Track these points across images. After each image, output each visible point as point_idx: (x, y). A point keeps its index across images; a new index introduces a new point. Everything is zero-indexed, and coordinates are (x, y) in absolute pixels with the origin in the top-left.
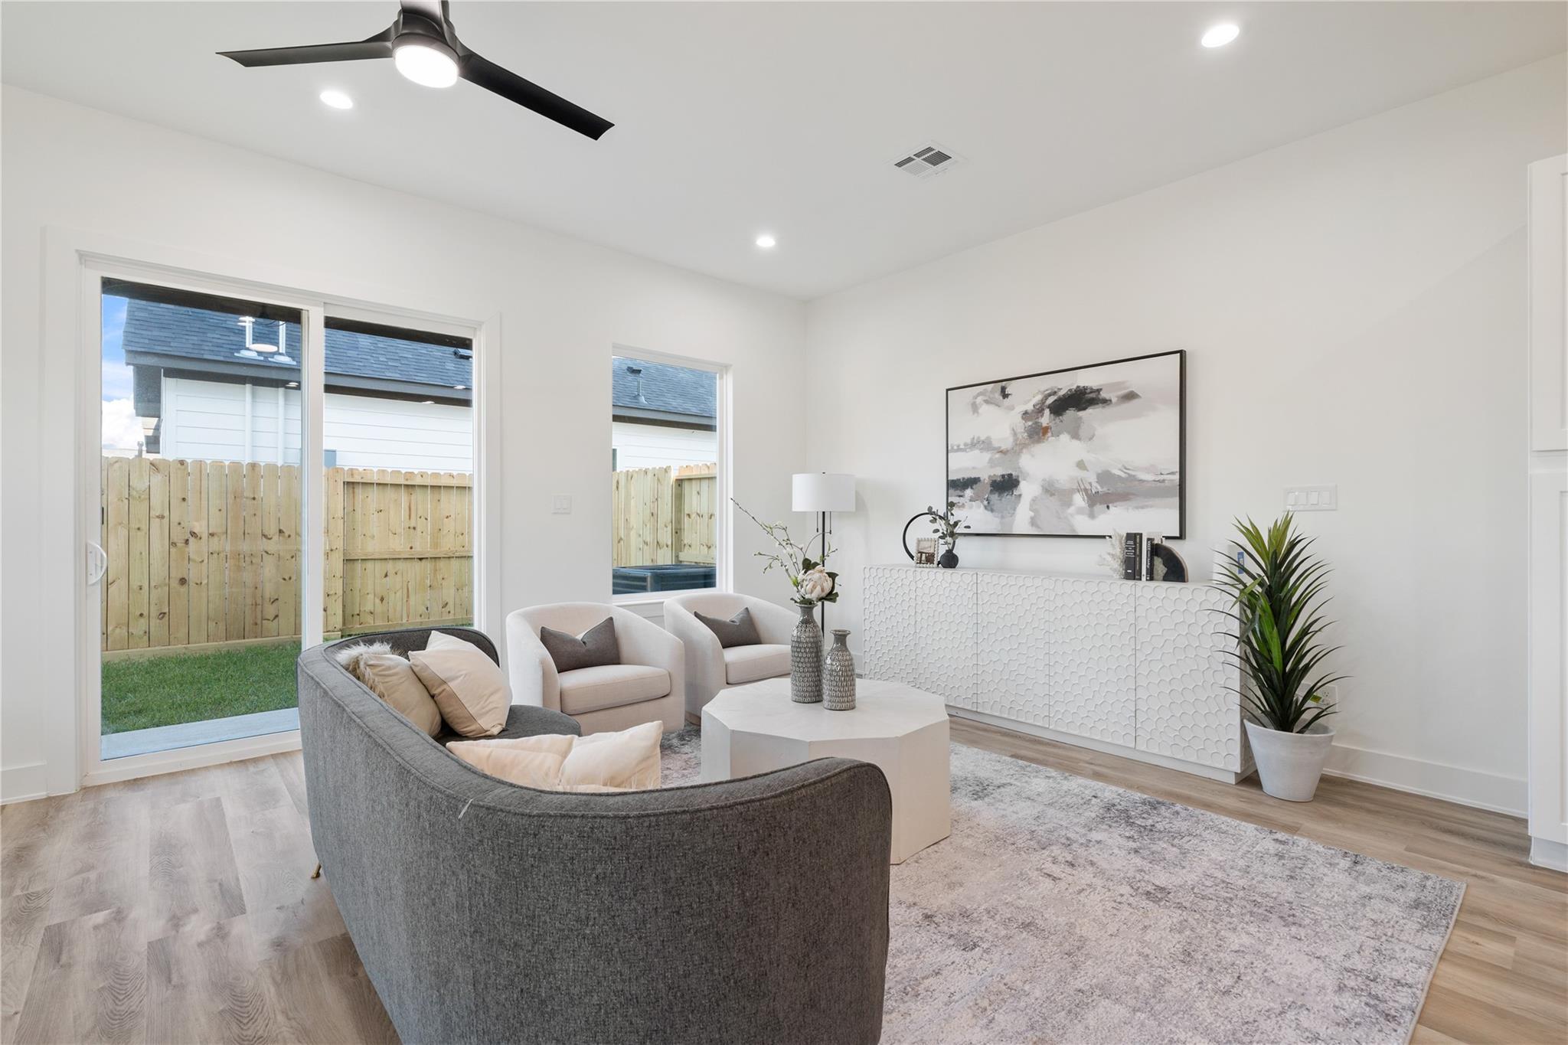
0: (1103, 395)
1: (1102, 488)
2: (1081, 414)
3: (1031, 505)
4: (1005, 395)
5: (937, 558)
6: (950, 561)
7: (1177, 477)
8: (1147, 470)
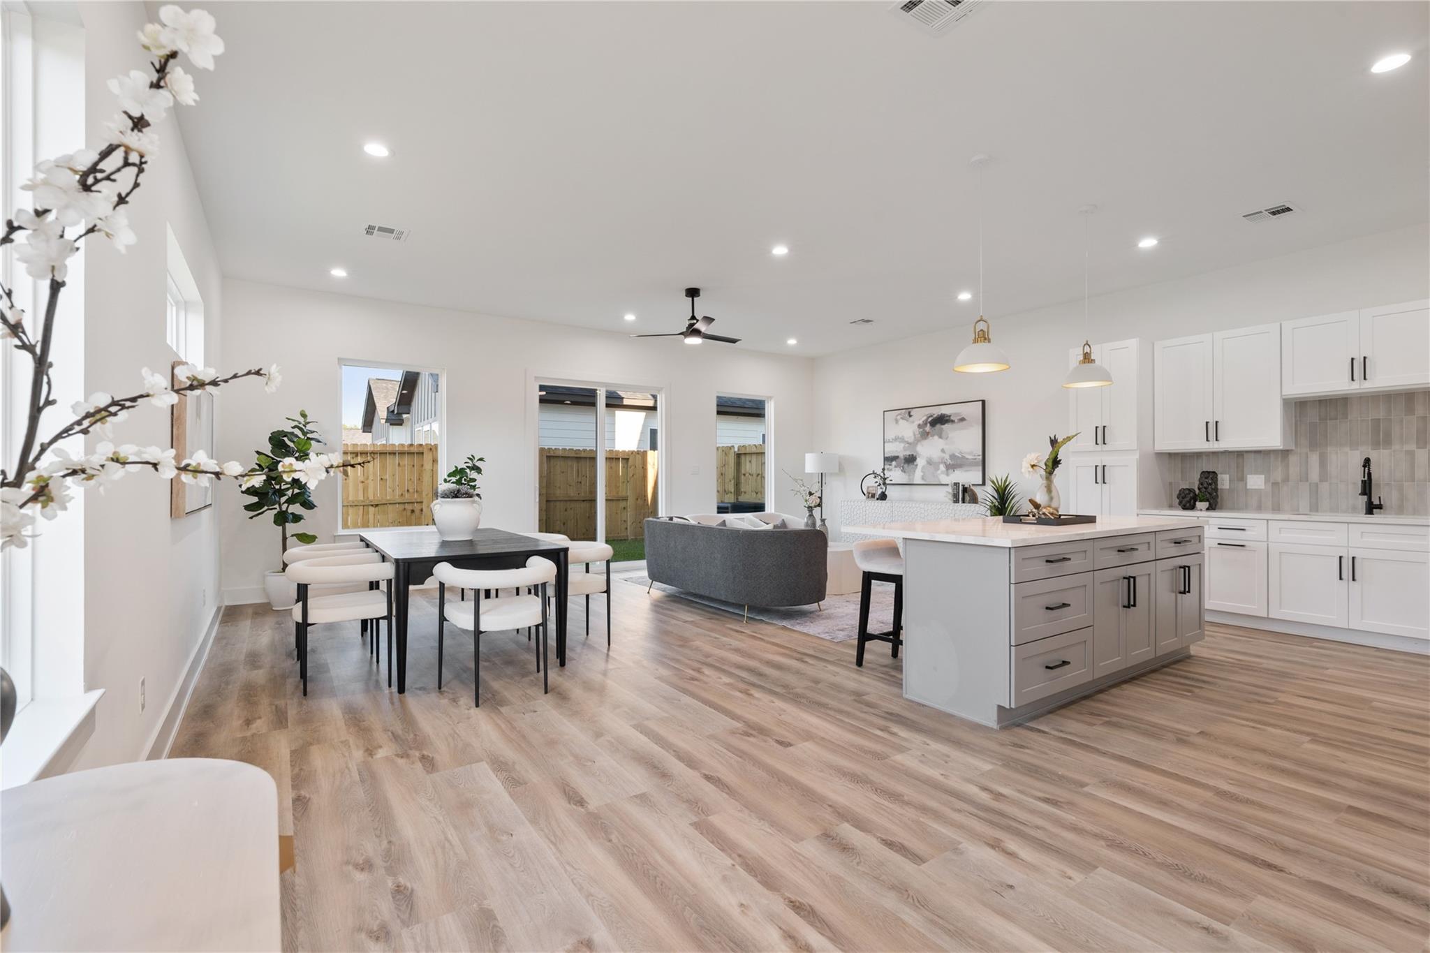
0: (952, 418)
1: (952, 461)
2: (943, 426)
3: (922, 470)
4: (910, 416)
5: (877, 496)
6: (883, 497)
7: (981, 457)
8: (970, 453)
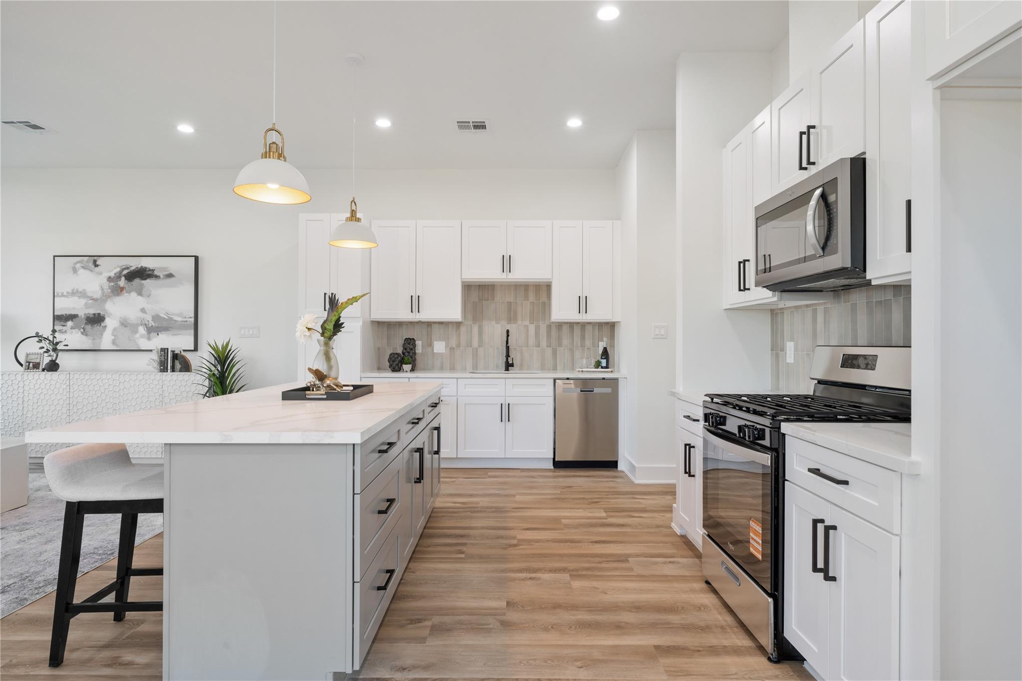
0: (156, 273)
1: (155, 323)
2: (143, 282)
3: (113, 333)
4: (96, 266)
5: (43, 366)
7: (192, 320)
8: (178, 315)
